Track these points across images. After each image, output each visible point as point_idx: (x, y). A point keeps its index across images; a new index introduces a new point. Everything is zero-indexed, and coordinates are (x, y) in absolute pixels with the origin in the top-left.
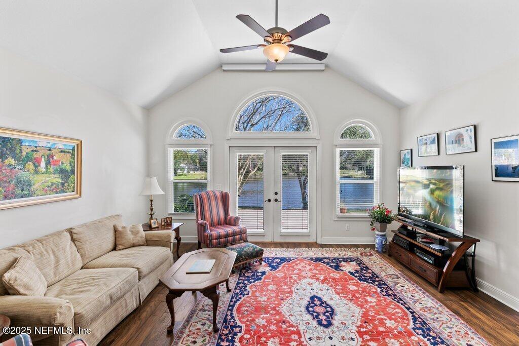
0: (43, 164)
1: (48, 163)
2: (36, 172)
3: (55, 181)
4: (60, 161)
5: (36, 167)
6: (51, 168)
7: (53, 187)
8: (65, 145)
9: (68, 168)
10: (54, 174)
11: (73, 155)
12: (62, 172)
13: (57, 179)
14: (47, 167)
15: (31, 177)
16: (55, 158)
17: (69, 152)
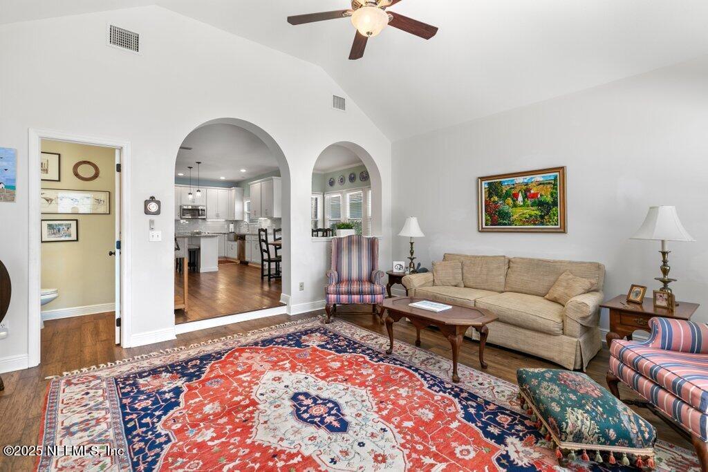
0: (520, 198)
1: (525, 197)
2: (515, 206)
3: (533, 213)
4: (538, 193)
5: (514, 201)
6: (529, 202)
7: (531, 219)
8: (543, 177)
9: (549, 199)
10: (532, 206)
11: (555, 185)
12: (541, 204)
13: (535, 211)
14: (524, 200)
15: (510, 210)
16: (532, 192)
17: (549, 183)
